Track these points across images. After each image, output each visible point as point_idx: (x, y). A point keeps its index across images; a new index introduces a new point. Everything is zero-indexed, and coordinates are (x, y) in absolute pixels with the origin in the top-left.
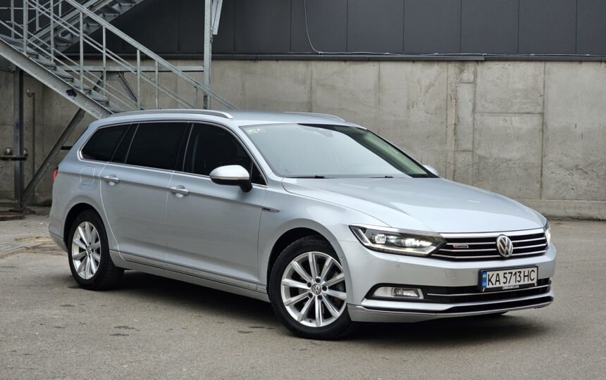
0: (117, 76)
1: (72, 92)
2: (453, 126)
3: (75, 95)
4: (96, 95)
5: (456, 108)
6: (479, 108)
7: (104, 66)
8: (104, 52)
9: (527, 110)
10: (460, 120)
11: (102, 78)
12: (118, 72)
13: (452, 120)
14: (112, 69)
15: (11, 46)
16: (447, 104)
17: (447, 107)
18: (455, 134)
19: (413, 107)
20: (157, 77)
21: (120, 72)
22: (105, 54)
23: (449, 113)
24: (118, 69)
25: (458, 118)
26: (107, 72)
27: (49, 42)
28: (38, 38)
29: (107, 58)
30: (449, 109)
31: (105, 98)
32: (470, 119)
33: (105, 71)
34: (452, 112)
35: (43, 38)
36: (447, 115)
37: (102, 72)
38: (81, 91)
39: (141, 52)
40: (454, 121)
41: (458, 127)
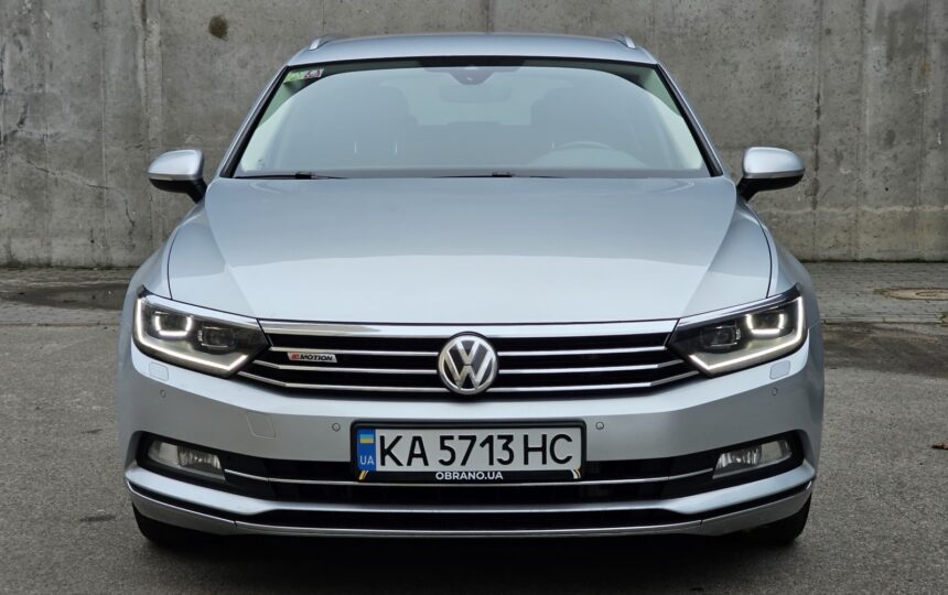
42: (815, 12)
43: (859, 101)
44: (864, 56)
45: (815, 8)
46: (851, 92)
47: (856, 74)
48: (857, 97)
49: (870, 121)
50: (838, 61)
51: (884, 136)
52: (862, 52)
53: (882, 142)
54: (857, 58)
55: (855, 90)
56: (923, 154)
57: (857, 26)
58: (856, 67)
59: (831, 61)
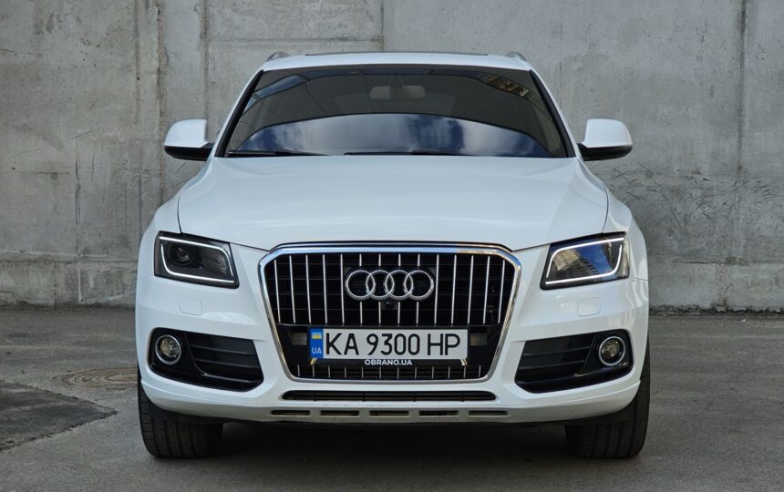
2: (154, 76)
5: (160, 29)
6: (218, 28)
9: (339, 32)
10: (172, 59)
13: (150, 63)
16: (136, 20)
17: (136, 27)
18: (160, 96)
19: (49, 29)
23: (142, 43)
25: (164, 54)
30: (142, 33)
32: (197, 58)
34: (149, 40)
36: (137, 46)
40: (155, 64)
41: (167, 79)
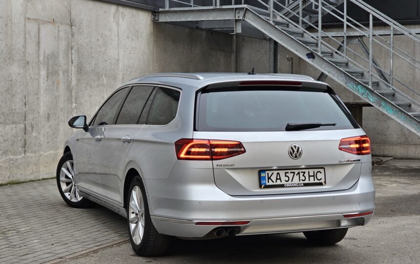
0: (357, 40)
1: (311, 55)
3: (314, 58)
4: (337, 58)
7: (344, 33)
8: (345, 21)
11: (343, 43)
12: (357, 37)
14: (352, 34)
15: (261, 16)
20: (392, 40)
21: (360, 36)
22: (346, 23)
24: (357, 34)
26: (347, 37)
27: (298, 13)
28: (289, 10)
29: (348, 26)
31: (344, 60)
33: (345, 36)
35: (294, 9)
37: (343, 37)
38: (319, 54)
39: (373, 16)
42: (23, 52)
43: (38, 98)
44: (40, 76)
45: (23, 50)
46: (35, 94)
47: (37, 85)
48: (37, 97)
49: (43, 109)
50: (31, 78)
51: (47, 116)
52: (39, 74)
53: (46, 119)
54: (37, 77)
55: (37, 93)
56: (59, 124)
57: (37, 61)
58: (37, 81)
59: (29, 78)
